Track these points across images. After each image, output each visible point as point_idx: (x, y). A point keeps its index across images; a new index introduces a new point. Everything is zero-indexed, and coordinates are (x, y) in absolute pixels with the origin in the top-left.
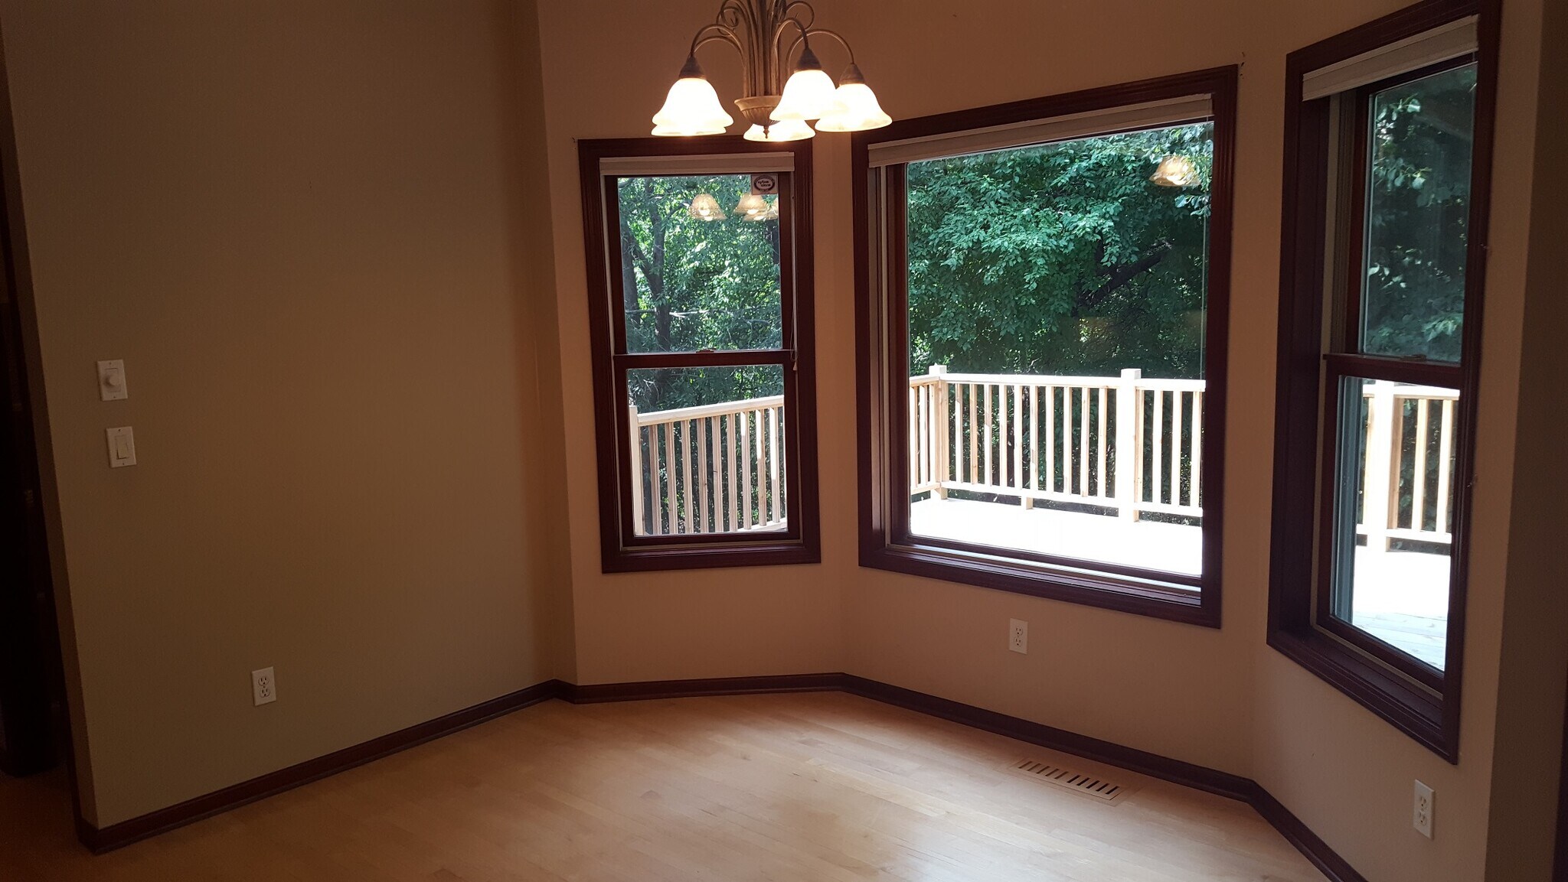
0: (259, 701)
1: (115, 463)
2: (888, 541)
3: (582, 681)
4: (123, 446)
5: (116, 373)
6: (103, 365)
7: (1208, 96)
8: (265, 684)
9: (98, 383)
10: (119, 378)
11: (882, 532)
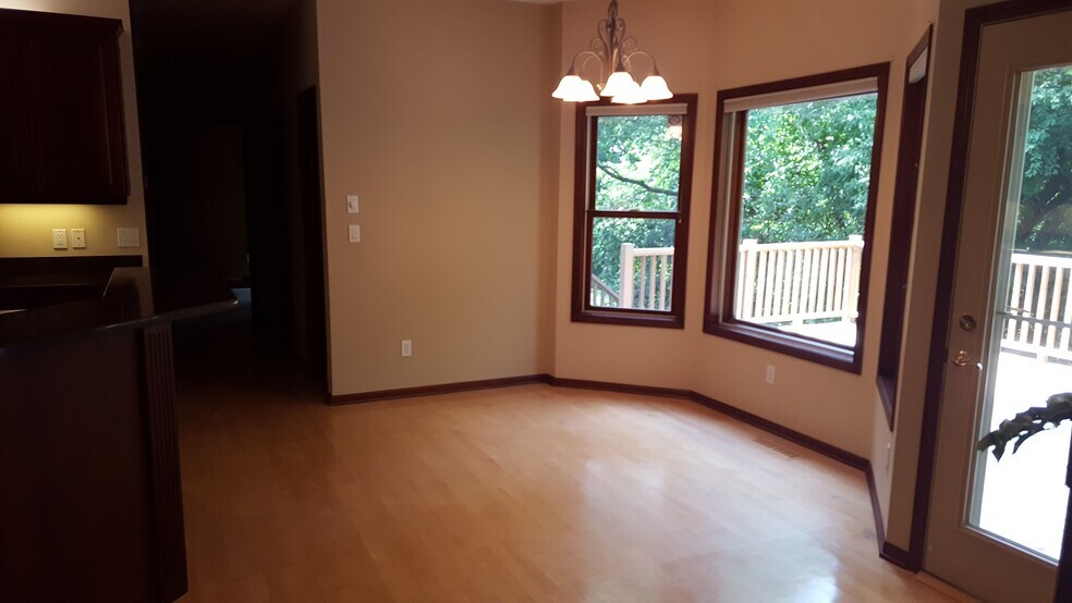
0: (404, 354)
1: (351, 240)
2: (721, 320)
3: (557, 375)
4: (355, 232)
5: (354, 200)
6: (349, 197)
7: (876, 78)
8: (407, 348)
9: (348, 205)
10: (355, 204)
11: (717, 316)
